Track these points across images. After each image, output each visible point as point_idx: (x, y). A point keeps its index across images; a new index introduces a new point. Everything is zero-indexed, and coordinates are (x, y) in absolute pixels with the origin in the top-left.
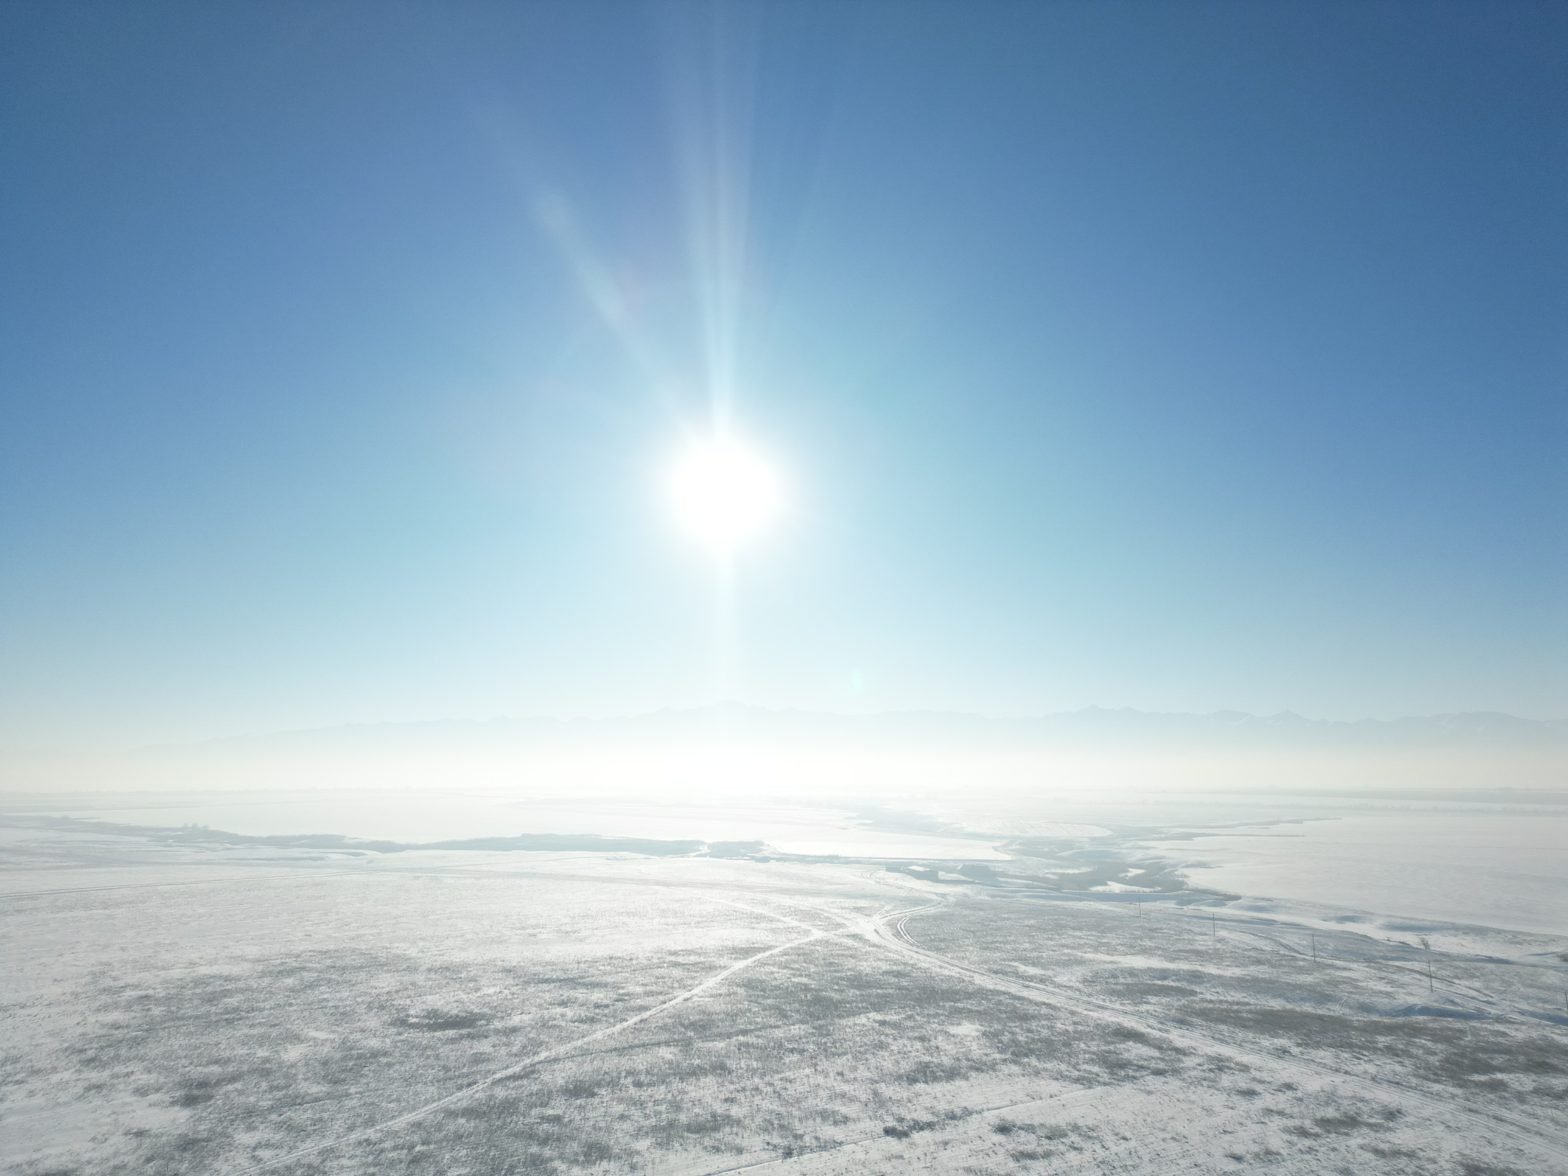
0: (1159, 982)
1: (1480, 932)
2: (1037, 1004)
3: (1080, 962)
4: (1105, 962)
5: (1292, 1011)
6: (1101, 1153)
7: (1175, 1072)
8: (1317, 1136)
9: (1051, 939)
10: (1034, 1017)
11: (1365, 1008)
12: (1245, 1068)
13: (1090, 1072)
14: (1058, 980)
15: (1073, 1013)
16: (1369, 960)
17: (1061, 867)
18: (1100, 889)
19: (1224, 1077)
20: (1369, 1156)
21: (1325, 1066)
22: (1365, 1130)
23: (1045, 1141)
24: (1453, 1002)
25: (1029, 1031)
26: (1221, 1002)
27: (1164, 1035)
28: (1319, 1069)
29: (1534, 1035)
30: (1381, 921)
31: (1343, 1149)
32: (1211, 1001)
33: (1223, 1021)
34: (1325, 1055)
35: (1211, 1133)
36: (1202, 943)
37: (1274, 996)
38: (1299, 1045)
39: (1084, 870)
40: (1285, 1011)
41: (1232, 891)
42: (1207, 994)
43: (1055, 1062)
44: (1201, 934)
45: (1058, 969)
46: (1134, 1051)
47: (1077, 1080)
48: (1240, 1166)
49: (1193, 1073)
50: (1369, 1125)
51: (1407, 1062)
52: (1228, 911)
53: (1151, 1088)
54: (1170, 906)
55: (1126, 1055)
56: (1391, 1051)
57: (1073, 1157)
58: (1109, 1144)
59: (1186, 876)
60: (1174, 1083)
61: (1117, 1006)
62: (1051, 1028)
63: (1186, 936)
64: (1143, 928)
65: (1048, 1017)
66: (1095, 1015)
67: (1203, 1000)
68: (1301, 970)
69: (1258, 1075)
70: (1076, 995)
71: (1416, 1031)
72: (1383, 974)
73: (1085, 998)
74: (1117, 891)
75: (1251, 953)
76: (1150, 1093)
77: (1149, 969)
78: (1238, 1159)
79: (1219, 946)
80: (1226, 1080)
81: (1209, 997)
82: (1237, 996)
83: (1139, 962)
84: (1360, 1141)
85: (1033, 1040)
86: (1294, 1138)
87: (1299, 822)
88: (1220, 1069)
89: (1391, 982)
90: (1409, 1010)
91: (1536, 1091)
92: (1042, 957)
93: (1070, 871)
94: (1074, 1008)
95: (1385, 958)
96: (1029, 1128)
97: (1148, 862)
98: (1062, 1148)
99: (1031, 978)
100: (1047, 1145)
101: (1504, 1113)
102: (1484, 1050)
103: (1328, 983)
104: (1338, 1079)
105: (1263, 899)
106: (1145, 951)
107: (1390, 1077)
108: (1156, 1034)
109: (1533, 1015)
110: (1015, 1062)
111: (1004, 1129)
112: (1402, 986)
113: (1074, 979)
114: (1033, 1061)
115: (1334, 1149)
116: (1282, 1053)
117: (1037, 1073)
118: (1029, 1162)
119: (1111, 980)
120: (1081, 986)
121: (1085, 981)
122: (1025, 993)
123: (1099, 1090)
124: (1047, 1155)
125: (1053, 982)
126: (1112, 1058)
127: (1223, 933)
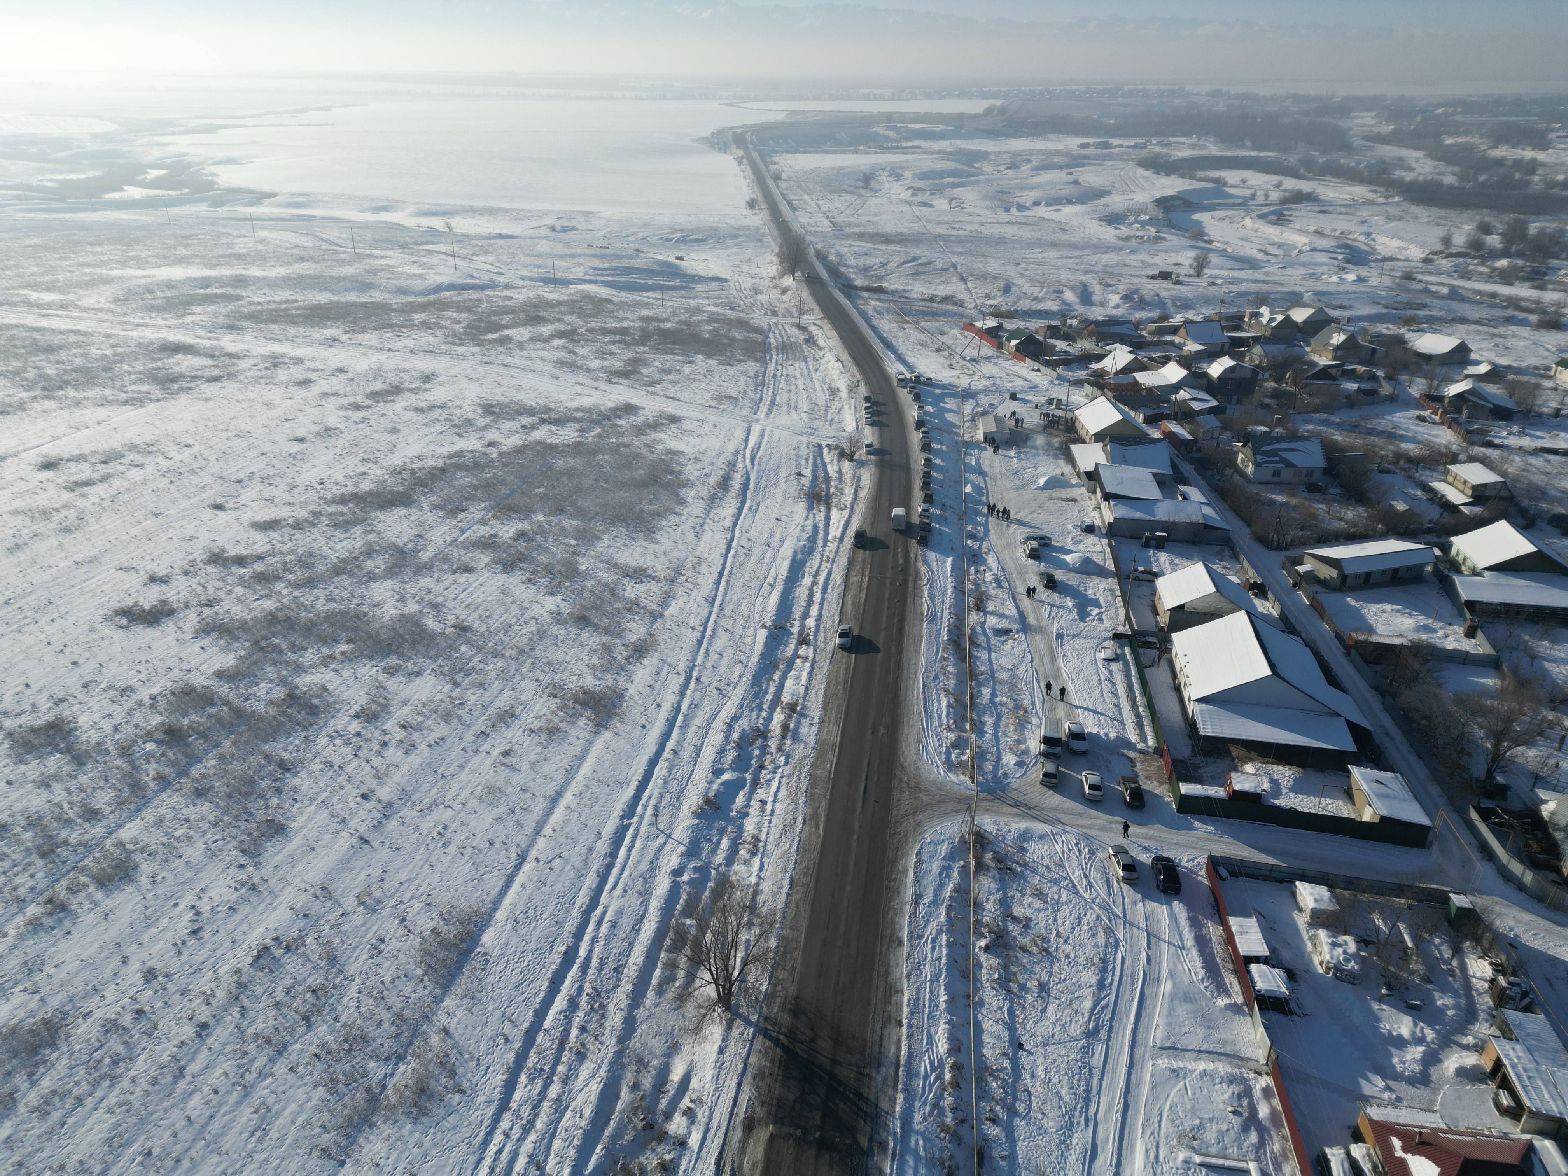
0: (202, 291)
1: (491, 212)
2: (62, 332)
3: (107, 281)
4: (136, 277)
5: (338, 303)
6: (164, 464)
7: (231, 376)
8: (369, 407)
9: (65, 259)
10: (61, 347)
11: (403, 291)
12: (299, 361)
13: (140, 392)
14: (83, 303)
15: (108, 336)
16: (403, 247)
17: (60, 172)
18: (116, 195)
19: (280, 372)
20: (411, 414)
21: (371, 347)
22: (407, 395)
23: (100, 467)
24: (472, 277)
25: (58, 362)
26: (269, 302)
27: (215, 343)
28: (366, 351)
29: (531, 295)
30: (411, 209)
31: (390, 413)
32: (259, 303)
33: (274, 321)
34: (371, 338)
35: (273, 424)
36: (242, 246)
37: (320, 291)
38: (347, 332)
39: (91, 174)
40: (331, 303)
41: (267, 188)
42: (255, 297)
43: (97, 389)
44: (240, 236)
45: (81, 292)
46: (185, 363)
47: (126, 402)
48: (304, 446)
49: (249, 374)
50: (411, 390)
51: (438, 333)
52: (265, 209)
53: (209, 395)
54: (203, 209)
55: (177, 369)
56: (426, 325)
57: (135, 474)
58: (171, 454)
59: (215, 175)
60: (231, 386)
61: (159, 321)
62: (85, 355)
63: (224, 240)
64: (175, 236)
65: (77, 345)
66: (135, 334)
67: (251, 304)
68: (343, 263)
69: (312, 365)
70: (109, 316)
71: (444, 305)
72: (415, 259)
73: (121, 319)
74: (137, 197)
75: (294, 251)
76: (207, 400)
77: (189, 280)
78: (301, 440)
79: (260, 247)
80: (282, 374)
81: (256, 299)
82: (285, 295)
83: (176, 273)
84: (404, 404)
85: (66, 371)
86: (349, 413)
87: (328, 109)
88: (276, 366)
89: (423, 265)
90: (438, 289)
91: (531, 339)
92: (58, 281)
93: (73, 177)
94: (109, 331)
95: (416, 243)
96: (81, 458)
97: (169, 161)
98: (121, 468)
99: (49, 305)
100: (103, 469)
101: (509, 360)
102: (495, 313)
103: (368, 272)
104: (383, 356)
105: (300, 195)
106: (181, 261)
107: (426, 348)
108: (206, 343)
109: (531, 279)
110: (48, 397)
111: (49, 465)
112: (432, 267)
113: (102, 300)
114: (71, 392)
115: (383, 415)
116: (333, 341)
117: (78, 403)
118: (85, 490)
119: (148, 296)
120: (113, 306)
121: (116, 300)
122: (44, 323)
123: (152, 407)
124: (105, 478)
125: (77, 307)
126: (162, 374)
127: (263, 234)
